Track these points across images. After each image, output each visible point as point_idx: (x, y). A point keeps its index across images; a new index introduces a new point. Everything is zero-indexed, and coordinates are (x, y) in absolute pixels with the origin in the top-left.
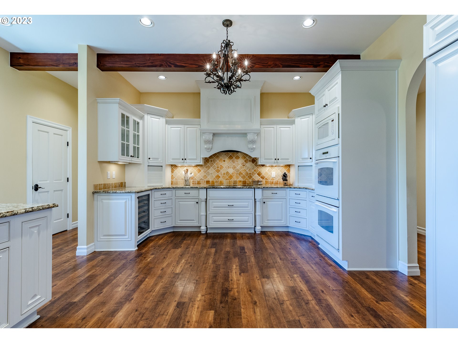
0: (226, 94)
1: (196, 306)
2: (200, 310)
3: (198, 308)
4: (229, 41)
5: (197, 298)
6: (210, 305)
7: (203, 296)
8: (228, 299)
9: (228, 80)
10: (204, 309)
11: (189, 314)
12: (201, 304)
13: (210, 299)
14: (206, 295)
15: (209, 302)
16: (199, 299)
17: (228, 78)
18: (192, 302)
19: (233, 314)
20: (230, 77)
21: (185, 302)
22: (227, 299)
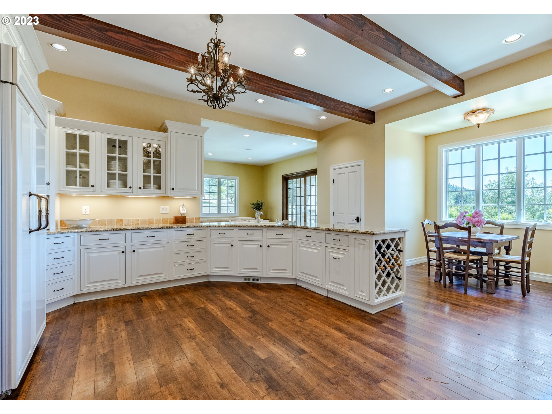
0: (215, 109)
4: (219, 40)
9: (218, 90)
17: (218, 88)
20: (219, 86)
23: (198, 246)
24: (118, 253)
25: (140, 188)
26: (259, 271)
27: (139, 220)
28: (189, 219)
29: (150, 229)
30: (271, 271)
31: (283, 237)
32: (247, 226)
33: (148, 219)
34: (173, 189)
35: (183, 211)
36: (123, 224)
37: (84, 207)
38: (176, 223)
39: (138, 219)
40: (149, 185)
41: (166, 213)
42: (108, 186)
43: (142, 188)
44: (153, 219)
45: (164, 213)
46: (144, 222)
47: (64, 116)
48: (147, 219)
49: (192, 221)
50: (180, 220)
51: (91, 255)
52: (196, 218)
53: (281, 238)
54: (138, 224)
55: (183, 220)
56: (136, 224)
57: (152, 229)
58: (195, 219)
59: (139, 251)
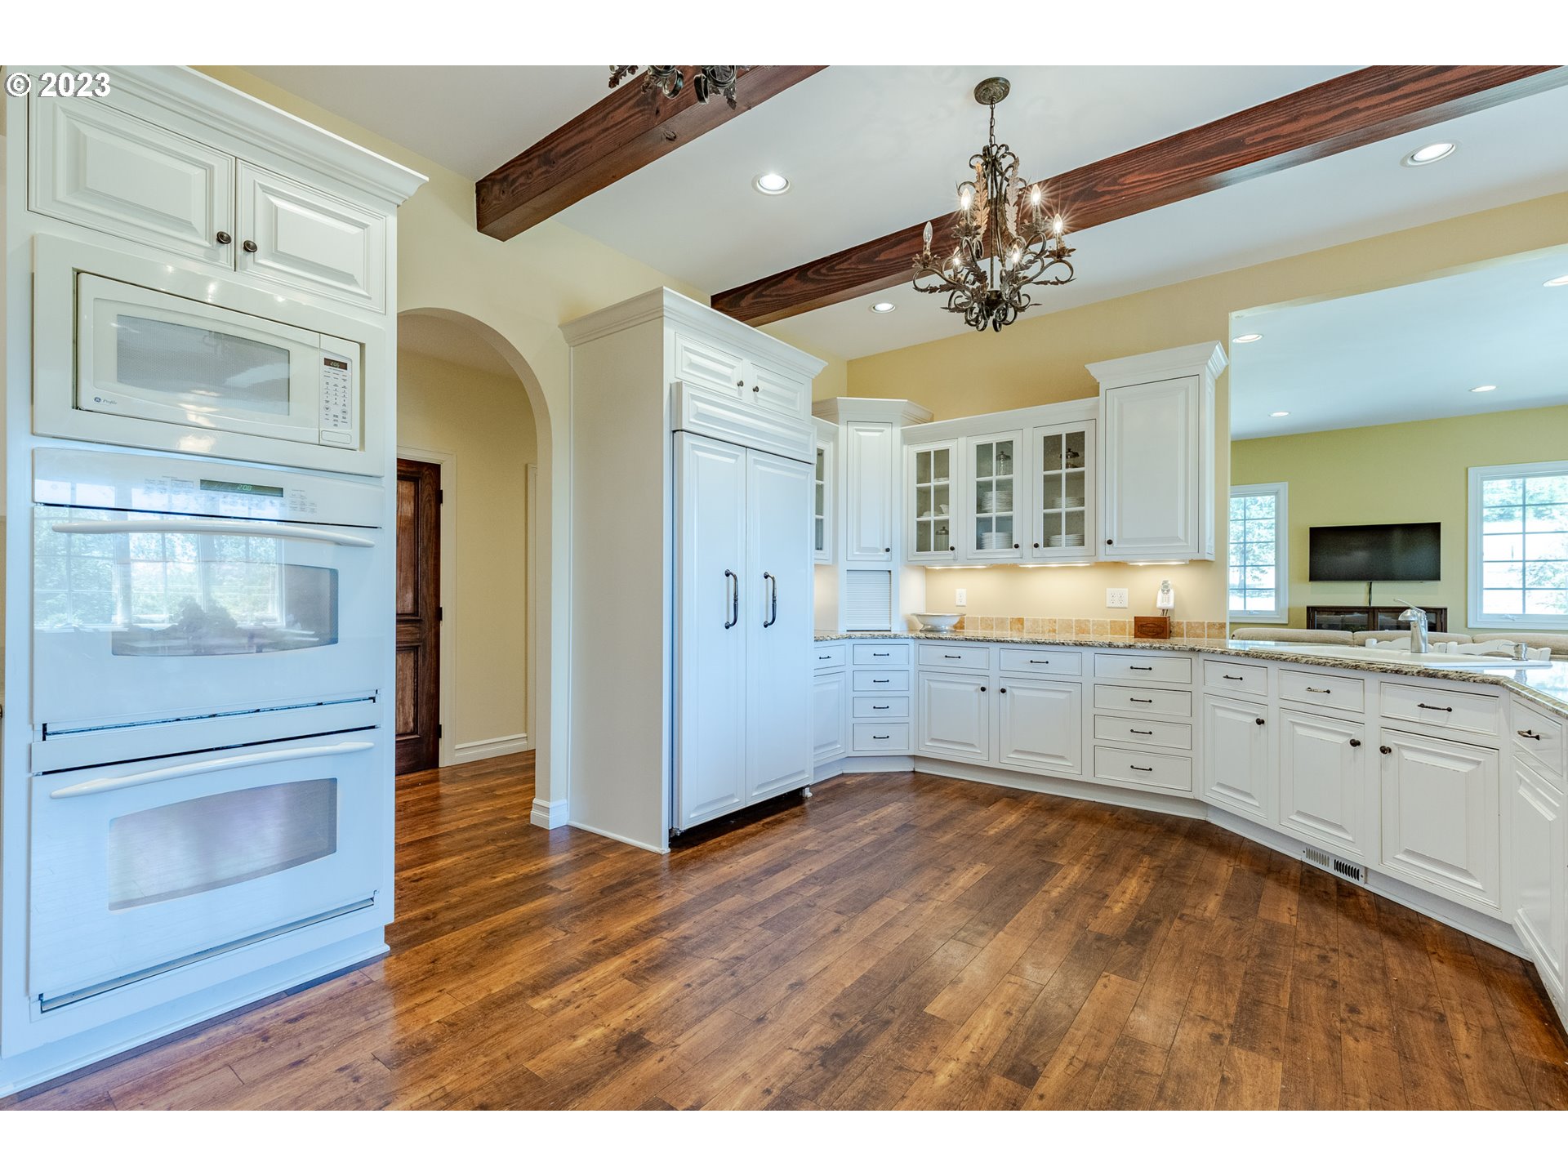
1: (970, 1045)
2: (964, 1031)
3: (967, 1038)
5: (955, 1072)
6: (924, 1030)
7: (931, 1072)
8: (856, 1026)
10: (951, 1027)
11: (1001, 1034)
12: (950, 1046)
13: (914, 1047)
14: (916, 1071)
15: (922, 1040)
16: (952, 1065)
18: (978, 1065)
19: (879, 985)
21: (1003, 1076)
22: (861, 1026)
23: (1164, 705)
24: (976, 690)
25: (1036, 546)
26: (1350, 838)
27: (1055, 622)
28: (1187, 625)
29: (1034, 643)
30: (1398, 856)
31: (1451, 720)
32: (1305, 660)
33: (1077, 621)
34: (1110, 542)
35: (1164, 602)
36: (1023, 628)
37: (958, 591)
38: (1138, 633)
39: (1054, 618)
40: (1058, 537)
41: (1121, 605)
42: (980, 546)
43: (1041, 544)
44: (1088, 621)
45: (1113, 605)
46: (1067, 626)
47: (932, 421)
48: (1074, 619)
49: (1198, 632)
50: (1154, 628)
51: (933, 685)
52: (1211, 625)
53: (1439, 723)
54: (1054, 631)
55: (1159, 626)
56: (1050, 631)
57: (1039, 643)
58: (1208, 626)
59: (1016, 692)
